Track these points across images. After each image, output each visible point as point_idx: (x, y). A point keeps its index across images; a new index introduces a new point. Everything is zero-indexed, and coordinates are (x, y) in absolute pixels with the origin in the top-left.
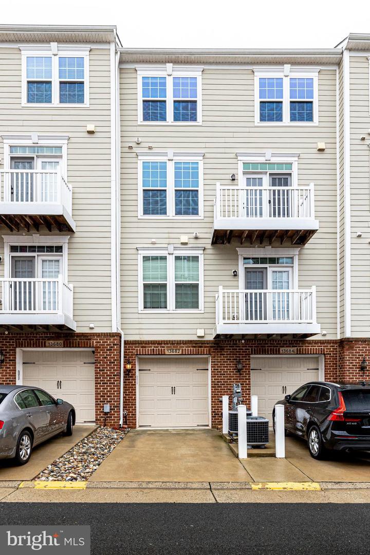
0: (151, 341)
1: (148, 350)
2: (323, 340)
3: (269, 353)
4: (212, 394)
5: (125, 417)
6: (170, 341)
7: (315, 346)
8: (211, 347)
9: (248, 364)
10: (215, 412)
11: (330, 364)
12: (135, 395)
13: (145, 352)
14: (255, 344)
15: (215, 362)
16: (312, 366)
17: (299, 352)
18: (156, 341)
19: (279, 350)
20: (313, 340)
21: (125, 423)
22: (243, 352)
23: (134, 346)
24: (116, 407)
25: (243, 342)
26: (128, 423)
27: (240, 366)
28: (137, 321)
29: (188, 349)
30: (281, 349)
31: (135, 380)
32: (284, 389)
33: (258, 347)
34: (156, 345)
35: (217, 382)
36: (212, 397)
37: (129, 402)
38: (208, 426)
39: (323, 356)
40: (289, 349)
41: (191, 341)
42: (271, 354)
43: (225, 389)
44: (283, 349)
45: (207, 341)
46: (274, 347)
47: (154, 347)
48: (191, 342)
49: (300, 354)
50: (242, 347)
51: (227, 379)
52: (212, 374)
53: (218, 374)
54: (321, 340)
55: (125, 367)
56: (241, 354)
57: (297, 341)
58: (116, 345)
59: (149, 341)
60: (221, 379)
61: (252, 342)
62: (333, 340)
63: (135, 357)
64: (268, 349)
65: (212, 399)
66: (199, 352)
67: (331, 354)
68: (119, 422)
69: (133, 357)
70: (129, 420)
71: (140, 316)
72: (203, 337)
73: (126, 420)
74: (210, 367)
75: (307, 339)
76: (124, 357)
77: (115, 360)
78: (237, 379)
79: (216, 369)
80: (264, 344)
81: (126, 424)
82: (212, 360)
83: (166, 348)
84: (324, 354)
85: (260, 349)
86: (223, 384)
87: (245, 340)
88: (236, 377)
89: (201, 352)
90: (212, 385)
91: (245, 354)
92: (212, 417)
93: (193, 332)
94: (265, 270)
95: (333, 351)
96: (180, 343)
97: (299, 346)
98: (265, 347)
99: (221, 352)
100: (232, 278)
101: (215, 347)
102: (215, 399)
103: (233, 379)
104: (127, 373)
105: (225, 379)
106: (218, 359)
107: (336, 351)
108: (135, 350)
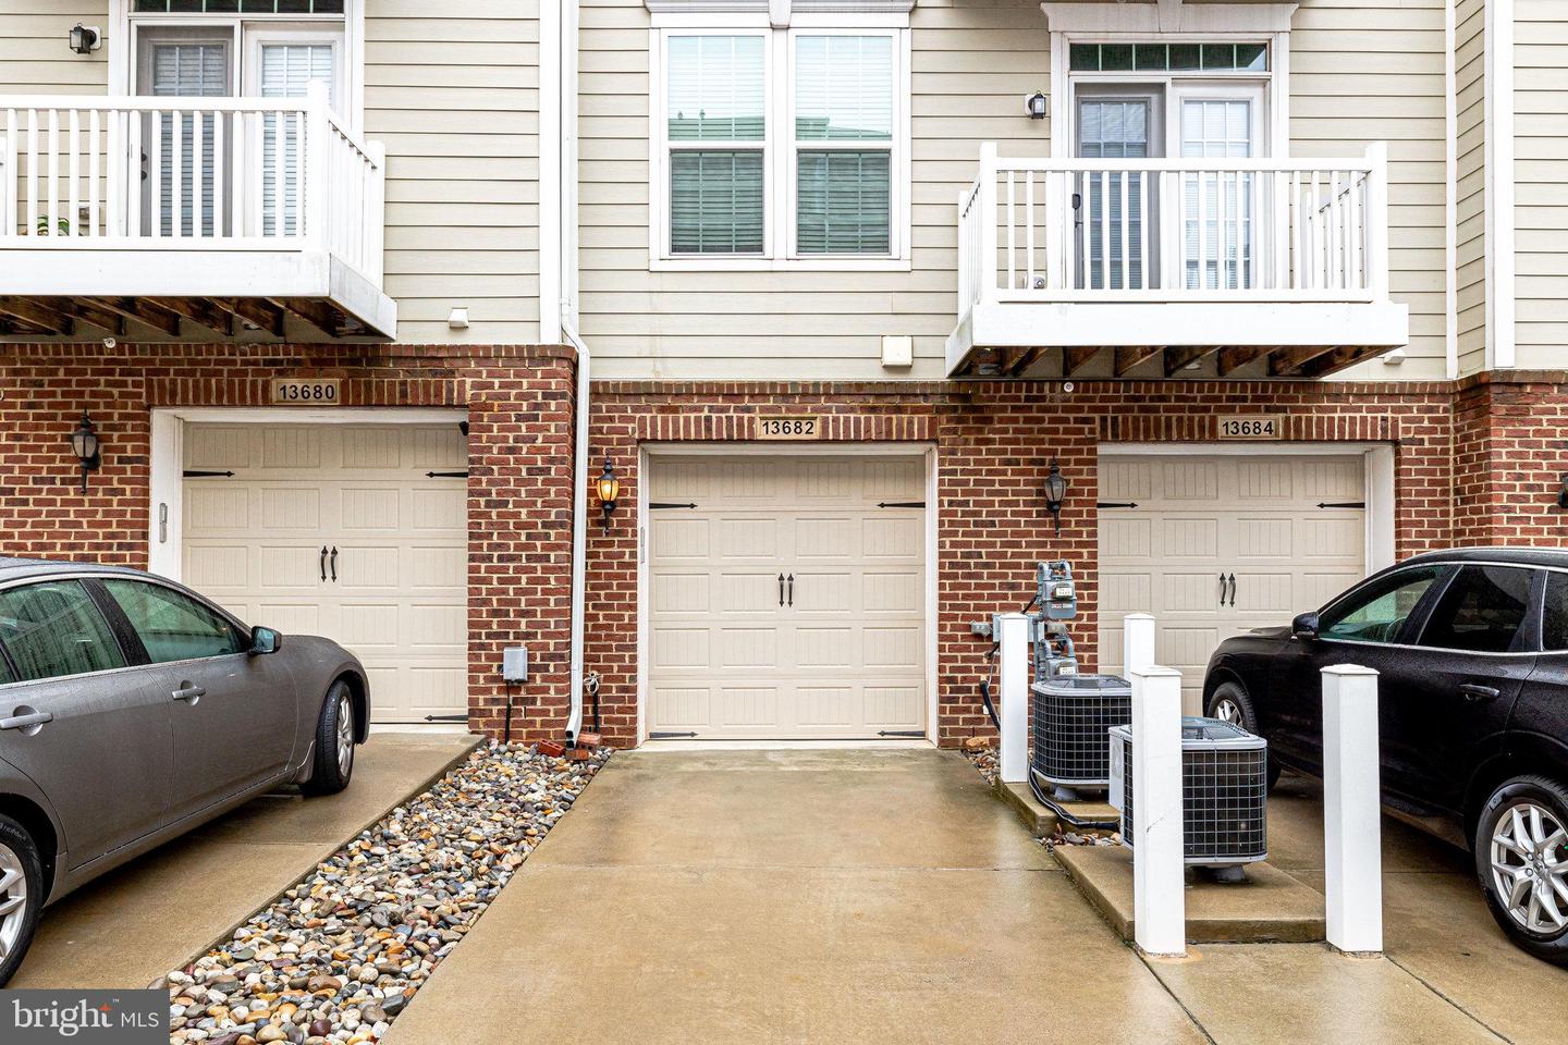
0: (700, 385)
1: (687, 420)
2: (1392, 386)
3: (1175, 437)
4: (942, 607)
5: (591, 699)
6: (773, 385)
7: (1359, 409)
8: (940, 410)
9: (1085, 482)
10: (951, 680)
11: (1420, 482)
12: (633, 607)
13: (676, 431)
14: (1117, 399)
15: (954, 472)
16: (1340, 491)
17: (1293, 435)
18: (720, 385)
19: (1213, 421)
20: (1350, 385)
21: (592, 723)
22: (1066, 431)
23: (629, 405)
24: (552, 657)
25: (1069, 388)
26: (603, 725)
27: (1057, 490)
28: (641, 303)
29: (847, 420)
30: (1222, 419)
31: (633, 544)
32: (1228, 585)
33: (1130, 410)
34: (720, 402)
35: (964, 555)
36: (942, 617)
37: (609, 637)
38: (921, 735)
39: (1389, 449)
40: (1251, 418)
41: (859, 385)
42: (1180, 440)
43: (993, 586)
44: (1230, 418)
45: (925, 385)
46: (1193, 410)
47: (711, 409)
48: (857, 389)
49: (1298, 441)
50: (1065, 409)
51: (1004, 544)
52: (941, 524)
53: (966, 524)
54: (1382, 385)
55: (591, 493)
56: (1059, 442)
57: (1287, 386)
58: (554, 396)
59: (689, 385)
60: (978, 544)
61: (1106, 390)
62: (1434, 385)
63: (634, 452)
64: (1168, 420)
65: (942, 628)
66: (889, 432)
67: (1421, 442)
68: (565, 723)
69: (624, 452)
70: (609, 710)
71: (656, 283)
72: (906, 369)
73: (595, 710)
74: (931, 493)
75: (1325, 379)
76: (592, 451)
77: (552, 461)
78: (1044, 544)
79: (960, 504)
80: (1152, 399)
81: (596, 731)
82: (941, 462)
83: (757, 415)
84: (1396, 443)
85: (1136, 420)
86: (987, 565)
87: (1076, 383)
88: (1039, 534)
89: (900, 430)
90: (941, 566)
91: (1077, 442)
92: (942, 700)
93: (867, 347)
94: (1155, 97)
95: (1433, 430)
96: (817, 395)
97: (1294, 410)
98: (1157, 410)
99: (980, 431)
100: (1021, 128)
101: (955, 409)
102: (954, 628)
103: (1029, 545)
104: (602, 516)
105: (993, 544)
106: (967, 462)
107: (1445, 431)
108: (632, 419)
